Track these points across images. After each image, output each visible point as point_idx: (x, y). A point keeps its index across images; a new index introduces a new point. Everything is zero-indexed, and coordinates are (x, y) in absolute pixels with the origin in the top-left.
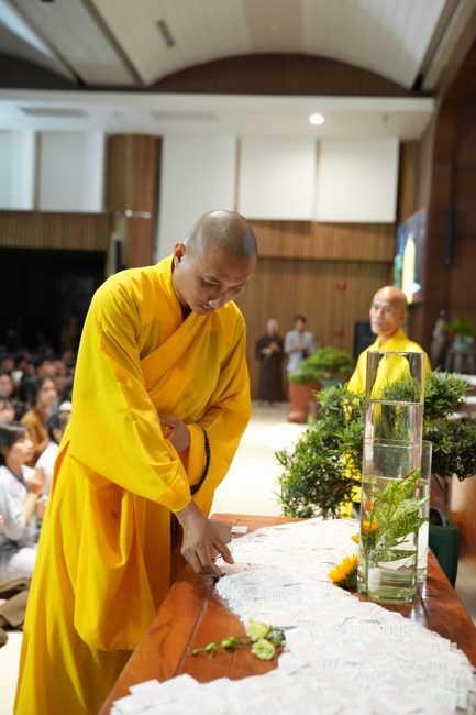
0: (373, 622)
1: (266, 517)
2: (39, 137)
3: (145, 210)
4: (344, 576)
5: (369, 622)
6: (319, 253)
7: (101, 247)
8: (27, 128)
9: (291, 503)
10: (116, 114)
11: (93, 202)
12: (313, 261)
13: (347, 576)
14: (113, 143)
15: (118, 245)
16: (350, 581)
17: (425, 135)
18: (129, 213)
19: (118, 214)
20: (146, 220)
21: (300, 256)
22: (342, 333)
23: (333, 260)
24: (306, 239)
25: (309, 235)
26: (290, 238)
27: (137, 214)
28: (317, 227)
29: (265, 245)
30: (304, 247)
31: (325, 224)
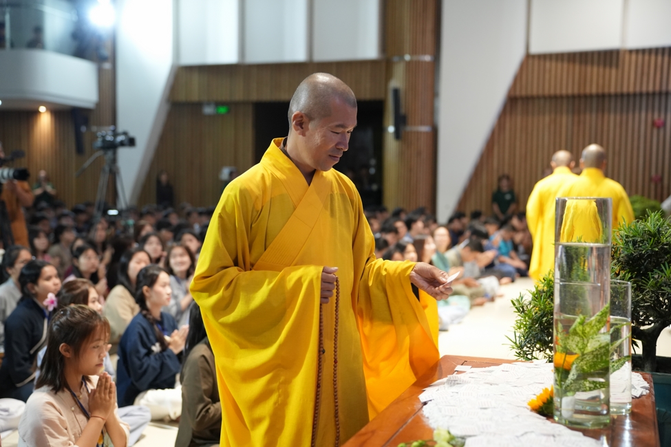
0: (548, 435)
1: (494, 359)
3: (424, 53)
4: (541, 403)
5: (545, 435)
6: (629, 86)
7: (378, 95)
9: (525, 349)
11: (369, 49)
12: (621, 96)
13: (544, 403)
15: (396, 92)
16: (547, 408)
18: (407, 57)
19: (396, 59)
20: (425, 62)
21: (606, 91)
22: (662, 179)
23: (648, 94)
24: (614, 71)
25: (617, 66)
26: (594, 72)
27: (415, 58)
28: (627, 56)
29: (564, 82)
30: (611, 81)
31: (637, 51)
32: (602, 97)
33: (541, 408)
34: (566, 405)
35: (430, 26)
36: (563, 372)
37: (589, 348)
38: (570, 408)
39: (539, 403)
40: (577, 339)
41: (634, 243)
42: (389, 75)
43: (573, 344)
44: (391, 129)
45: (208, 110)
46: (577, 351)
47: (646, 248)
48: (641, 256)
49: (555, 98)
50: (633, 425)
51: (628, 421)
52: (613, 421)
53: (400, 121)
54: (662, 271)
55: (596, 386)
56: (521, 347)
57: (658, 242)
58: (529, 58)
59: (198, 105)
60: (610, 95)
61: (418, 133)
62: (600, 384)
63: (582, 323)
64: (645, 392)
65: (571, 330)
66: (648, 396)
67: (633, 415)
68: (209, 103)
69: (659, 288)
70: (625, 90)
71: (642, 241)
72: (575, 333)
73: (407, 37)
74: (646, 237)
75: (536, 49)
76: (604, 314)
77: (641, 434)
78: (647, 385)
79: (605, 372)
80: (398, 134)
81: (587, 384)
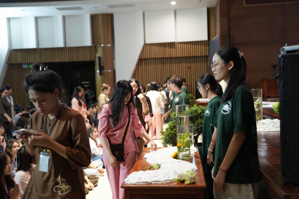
0: (178, 162)
2: (64, 18)
3: (109, 44)
4: (175, 156)
6: (179, 55)
7: (92, 59)
8: (59, 15)
9: (165, 144)
10: (94, 7)
11: (88, 42)
14: (93, 18)
15: (99, 58)
16: (176, 157)
17: (216, 5)
18: (102, 45)
19: (98, 46)
20: (109, 47)
21: (172, 56)
22: (191, 86)
23: (185, 57)
24: (174, 49)
25: (175, 48)
26: (167, 50)
27: (105, 45)
28: (178, 44)
29: (158, 53)
30: (173, 53)
31: (181, 43)
32: (170, 58)
33: (175, 157)
34: (181, 155)
35: (110, 34)
36: (179, 148)
37: (185, 141)
38: (182, 156)
39: (174, 156)
40: (182, 139)
41: (191, 113)
42: (96, 52)
43: (181, 141)
44: (98, 71)
45: (25, 66)
46: (182, 142)
47: (195, 114)
48: (193, 117)
49: (156, 59)
50: (195, 158)
51: (194, 158)
52: (191, 158)
53: (101, 68)
54: (198, 120)
55: (187, 150)
56: (164, 144)
57: (197, 113)
58: (145, 45)
59: (21, 64)
60: (173, 58)
61: (108, 72)
62: (188, 149)
63: (183, 136)
64: (197, 151)
65: (181, 137)
66: (198, 152)
67: (195, 156)
68: (25, 64)
69: (198, 125)
70: (178, 56)
71: (193, 113)
72: (182, 138)
73: (102, 38)
74: (194, 111)
75: (147, 42)
76: (188, 133)
77: (197, 160)
78: (197, 149)
79: (189, 147)
80: (101, 74)
81: (185, 150)
